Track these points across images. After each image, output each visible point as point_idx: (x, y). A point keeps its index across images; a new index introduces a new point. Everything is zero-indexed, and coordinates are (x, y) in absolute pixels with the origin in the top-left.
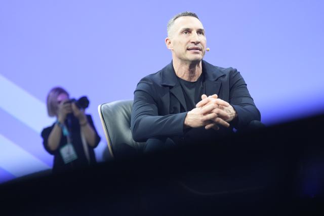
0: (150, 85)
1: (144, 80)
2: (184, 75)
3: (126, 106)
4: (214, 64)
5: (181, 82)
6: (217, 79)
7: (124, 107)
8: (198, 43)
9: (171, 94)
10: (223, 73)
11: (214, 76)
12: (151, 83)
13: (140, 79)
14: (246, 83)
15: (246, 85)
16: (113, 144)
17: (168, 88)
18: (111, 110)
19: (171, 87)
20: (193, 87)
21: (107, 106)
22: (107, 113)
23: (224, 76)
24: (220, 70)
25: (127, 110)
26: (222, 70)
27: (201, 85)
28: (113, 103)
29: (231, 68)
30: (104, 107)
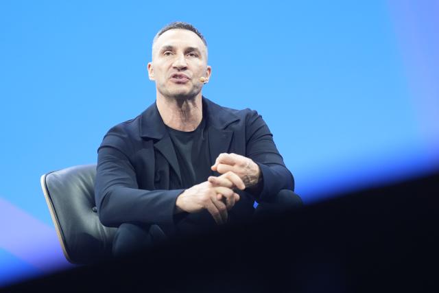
0: (123, 138)
1: (114, 130)
2: (172, 120)
3: (85, 175)
4: (222, 105)
5: (172, 133)
6: (227, 127)
7: (83, 176)
8: (185, 68)
9: (157, 151)
10: (236, 117)
11: (222, 122)
12: (125, 136)
13: (108, 130)
14: (272, 132)
15: (272, 135)
16: (66, 237)
17: (152, 141)
18: (61, 183)
19: (156, 141)
20: (189, 140)
21: (55, 176)
22: (54, 186)
23: (238, 121)
24: (231, 113)
25: (86, 181)
26: (234, 113)
27: (202, 137)
28: (64, 171)
29: (249, 109)
30: (50, 179)
